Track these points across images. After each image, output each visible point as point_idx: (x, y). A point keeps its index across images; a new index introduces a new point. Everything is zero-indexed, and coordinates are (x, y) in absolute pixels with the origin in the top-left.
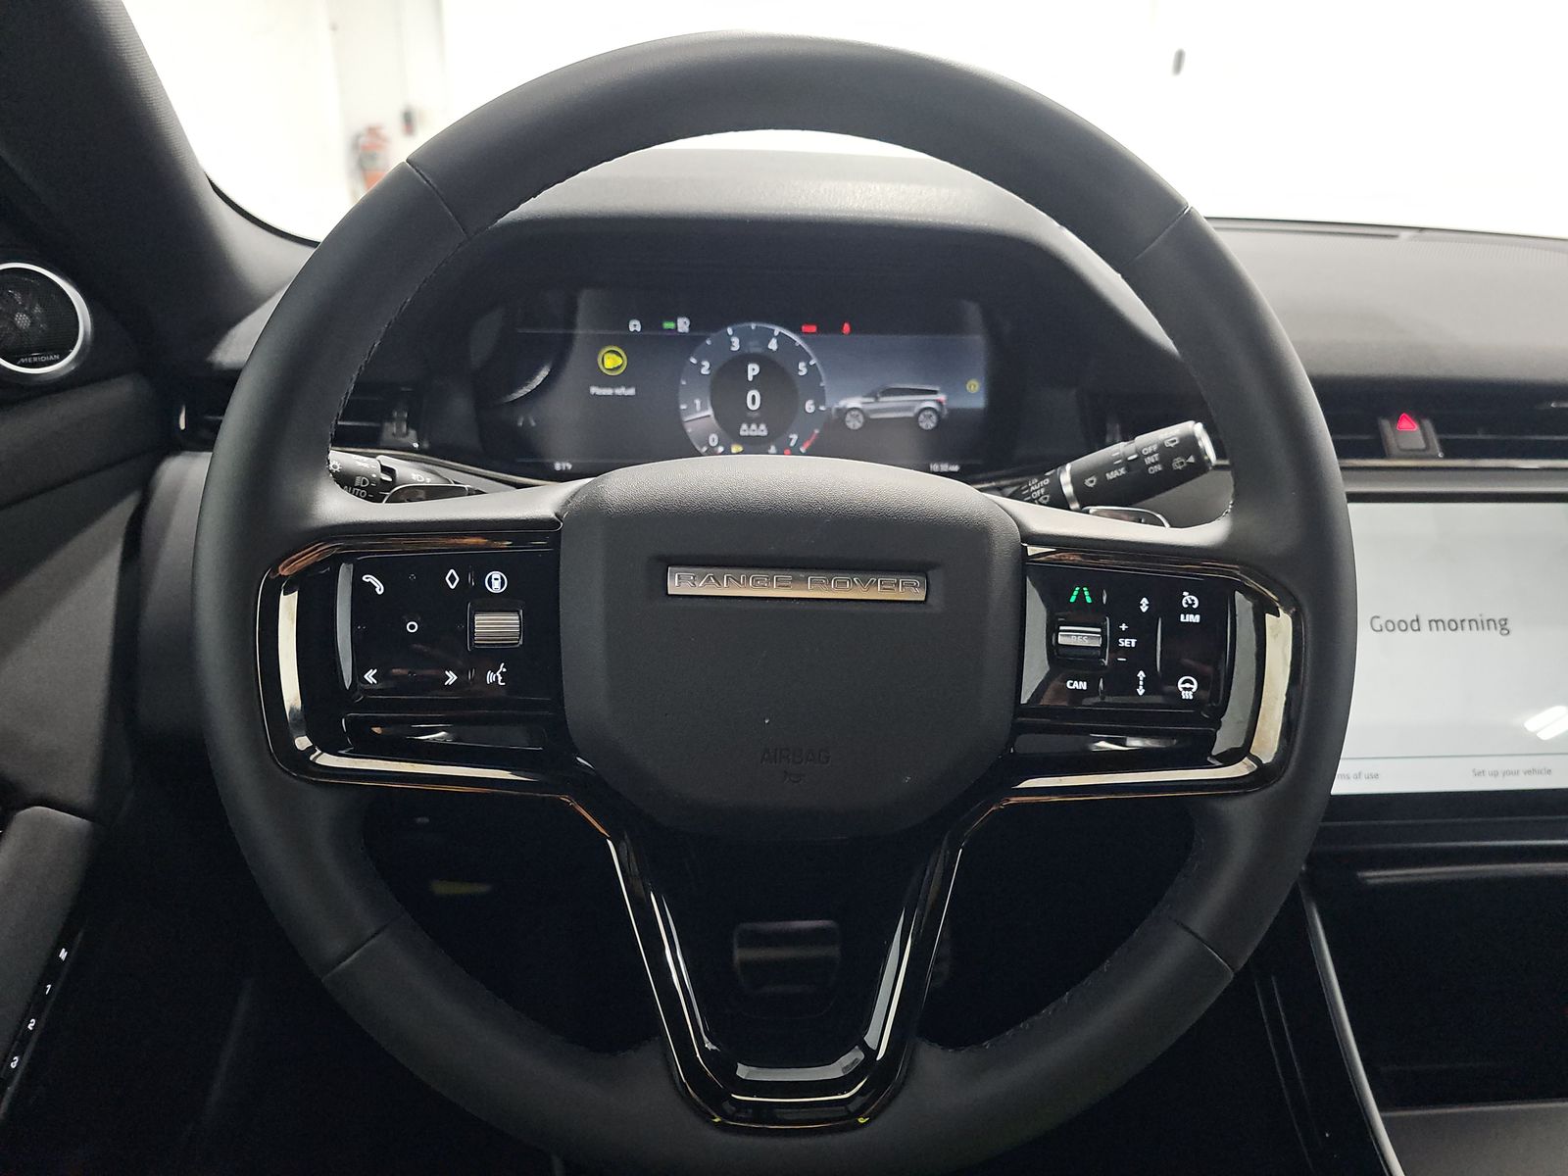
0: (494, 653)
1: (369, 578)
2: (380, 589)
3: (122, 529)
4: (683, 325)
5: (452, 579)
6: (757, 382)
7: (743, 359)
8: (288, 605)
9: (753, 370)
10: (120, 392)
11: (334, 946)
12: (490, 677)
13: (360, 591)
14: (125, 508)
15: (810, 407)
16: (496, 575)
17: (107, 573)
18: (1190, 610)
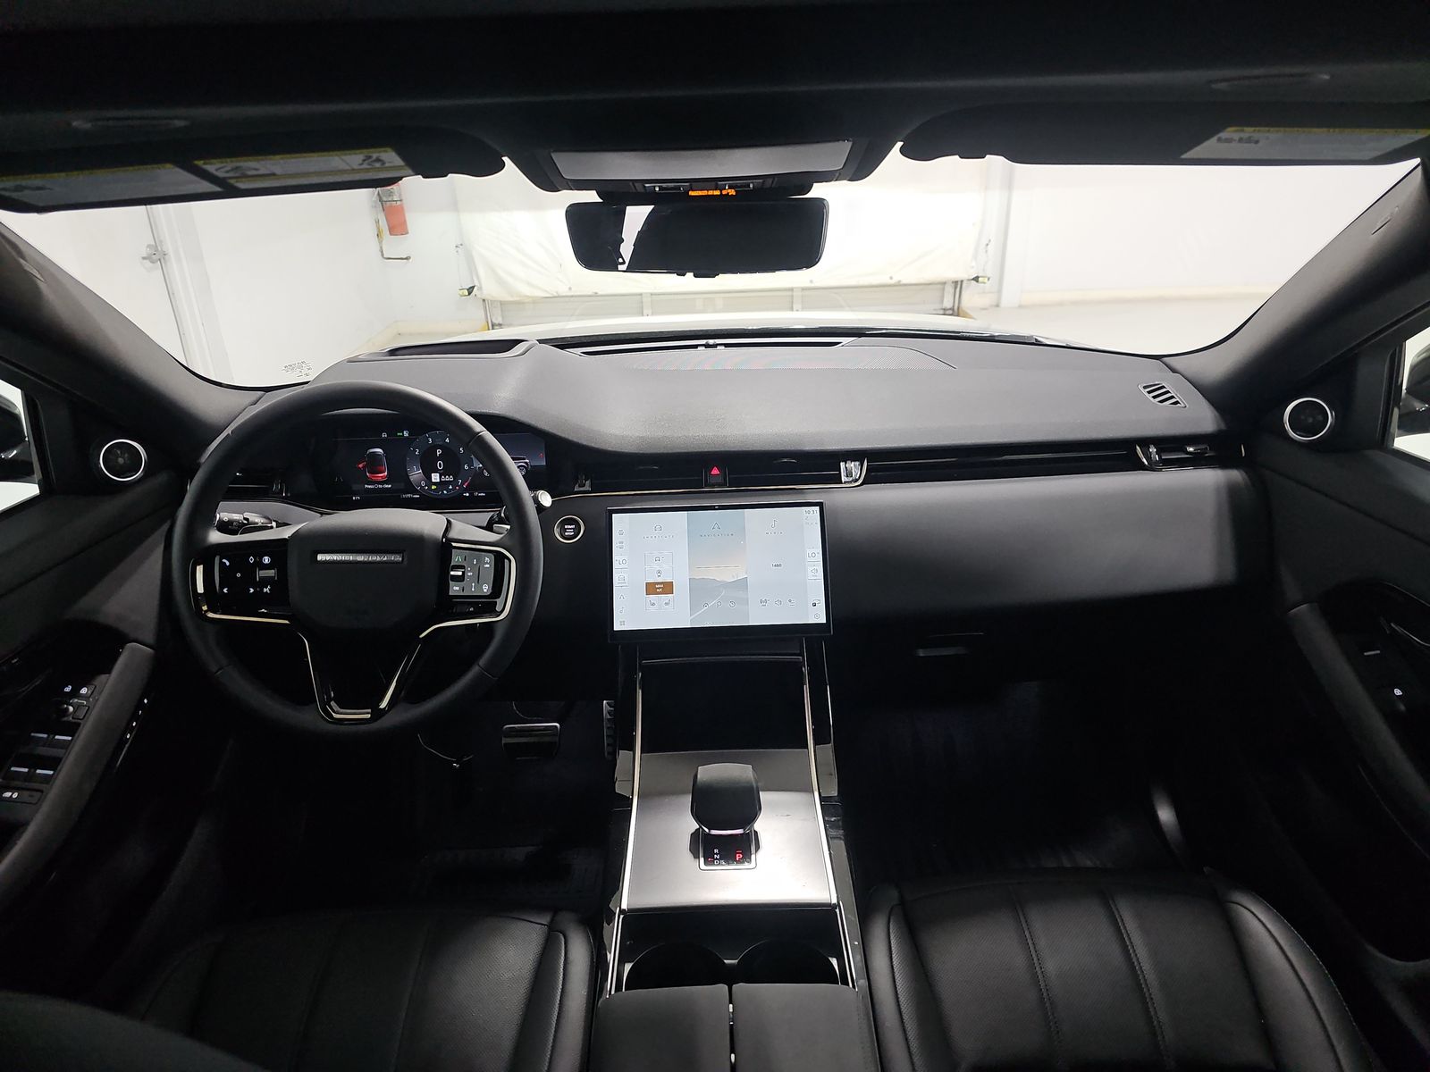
0: (265, 582)
1: (224, 560)
2: (228, 564)
3: (164, 534)
4: (406, 434)
5: (252, 560)
6: (440, 458)
7: (435, 447)
8: (200, 569)
9: (439, 452)
10: (162, 478)
11: (214, 668)
12: (265, 590)
13: (222, 564)
14: (165, 527)
15: (466, 467)
16: (266, 558)
17: (160, 550)
18: (487, 563)
